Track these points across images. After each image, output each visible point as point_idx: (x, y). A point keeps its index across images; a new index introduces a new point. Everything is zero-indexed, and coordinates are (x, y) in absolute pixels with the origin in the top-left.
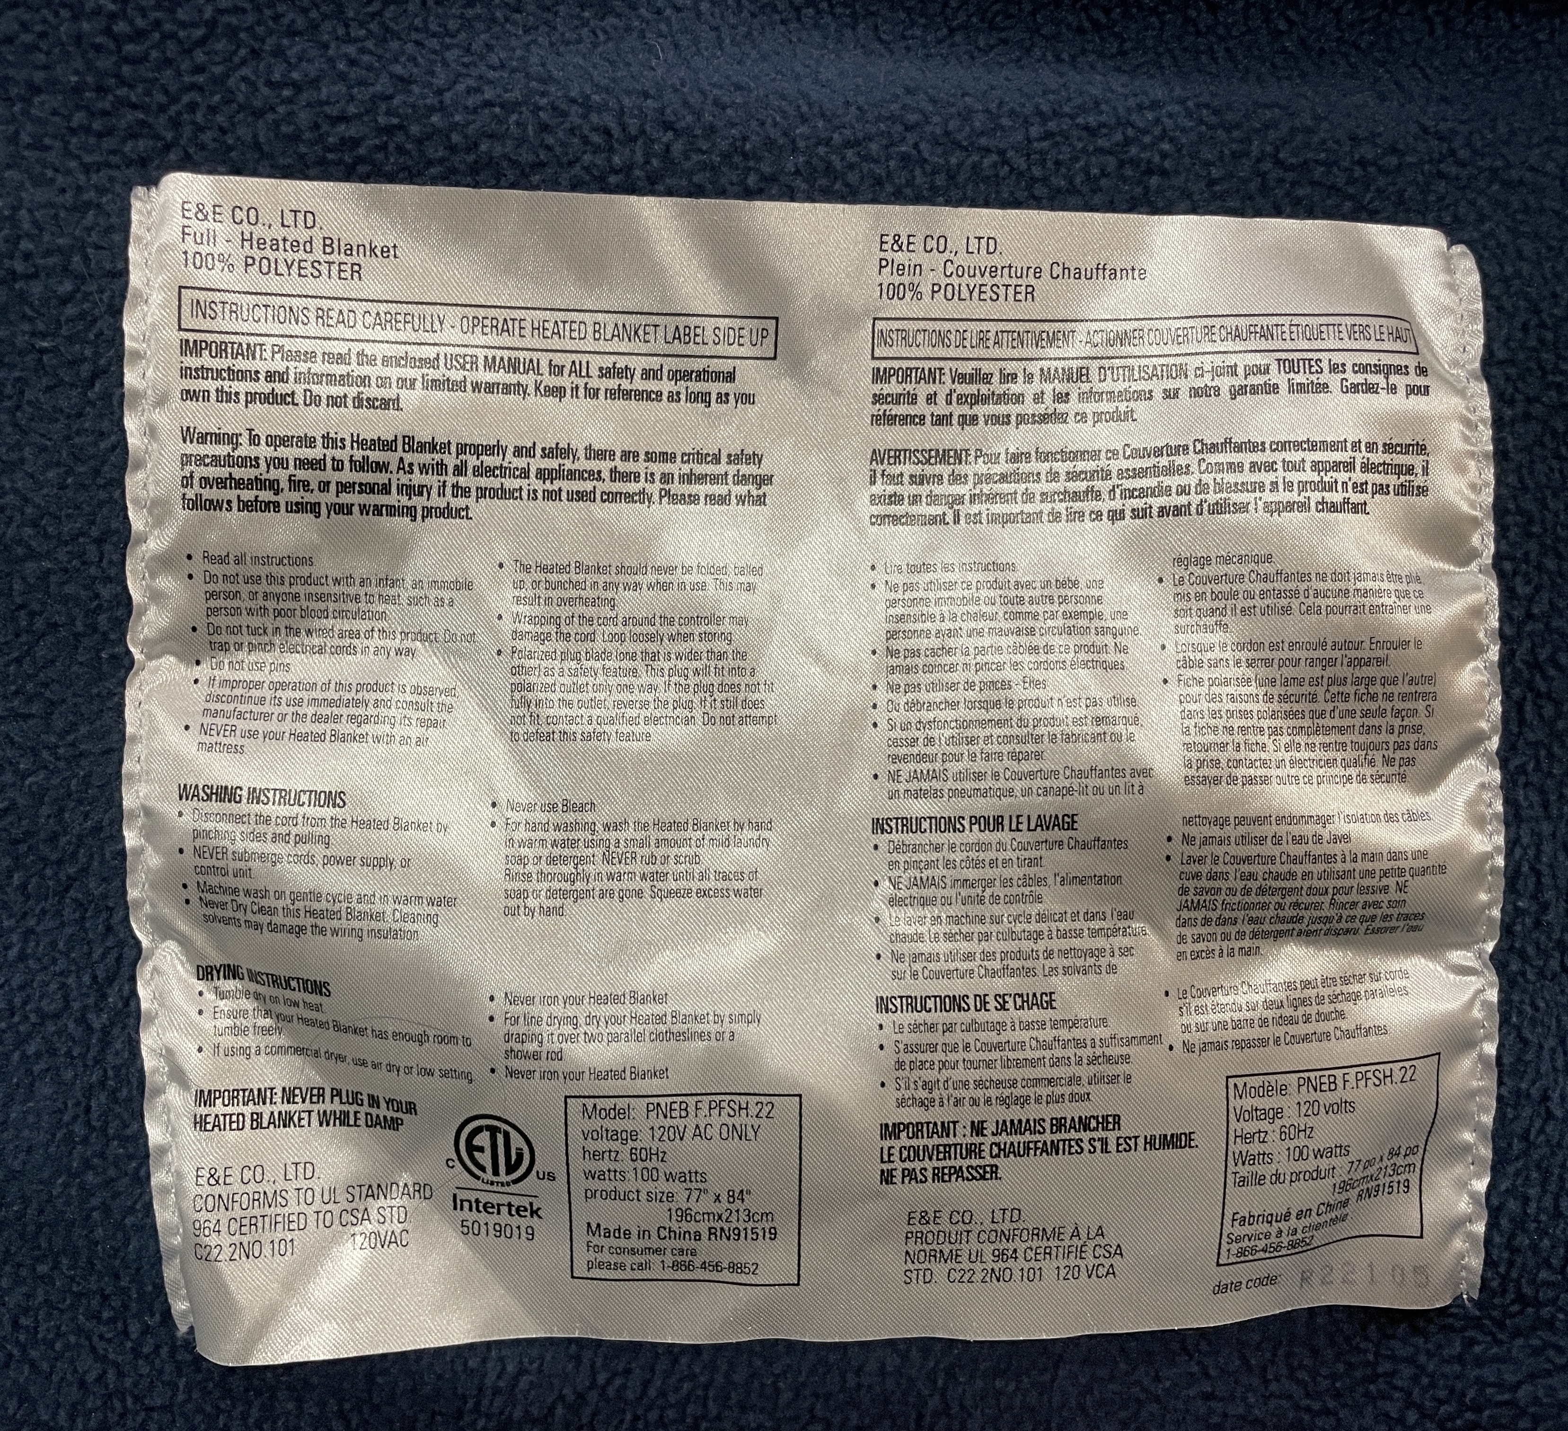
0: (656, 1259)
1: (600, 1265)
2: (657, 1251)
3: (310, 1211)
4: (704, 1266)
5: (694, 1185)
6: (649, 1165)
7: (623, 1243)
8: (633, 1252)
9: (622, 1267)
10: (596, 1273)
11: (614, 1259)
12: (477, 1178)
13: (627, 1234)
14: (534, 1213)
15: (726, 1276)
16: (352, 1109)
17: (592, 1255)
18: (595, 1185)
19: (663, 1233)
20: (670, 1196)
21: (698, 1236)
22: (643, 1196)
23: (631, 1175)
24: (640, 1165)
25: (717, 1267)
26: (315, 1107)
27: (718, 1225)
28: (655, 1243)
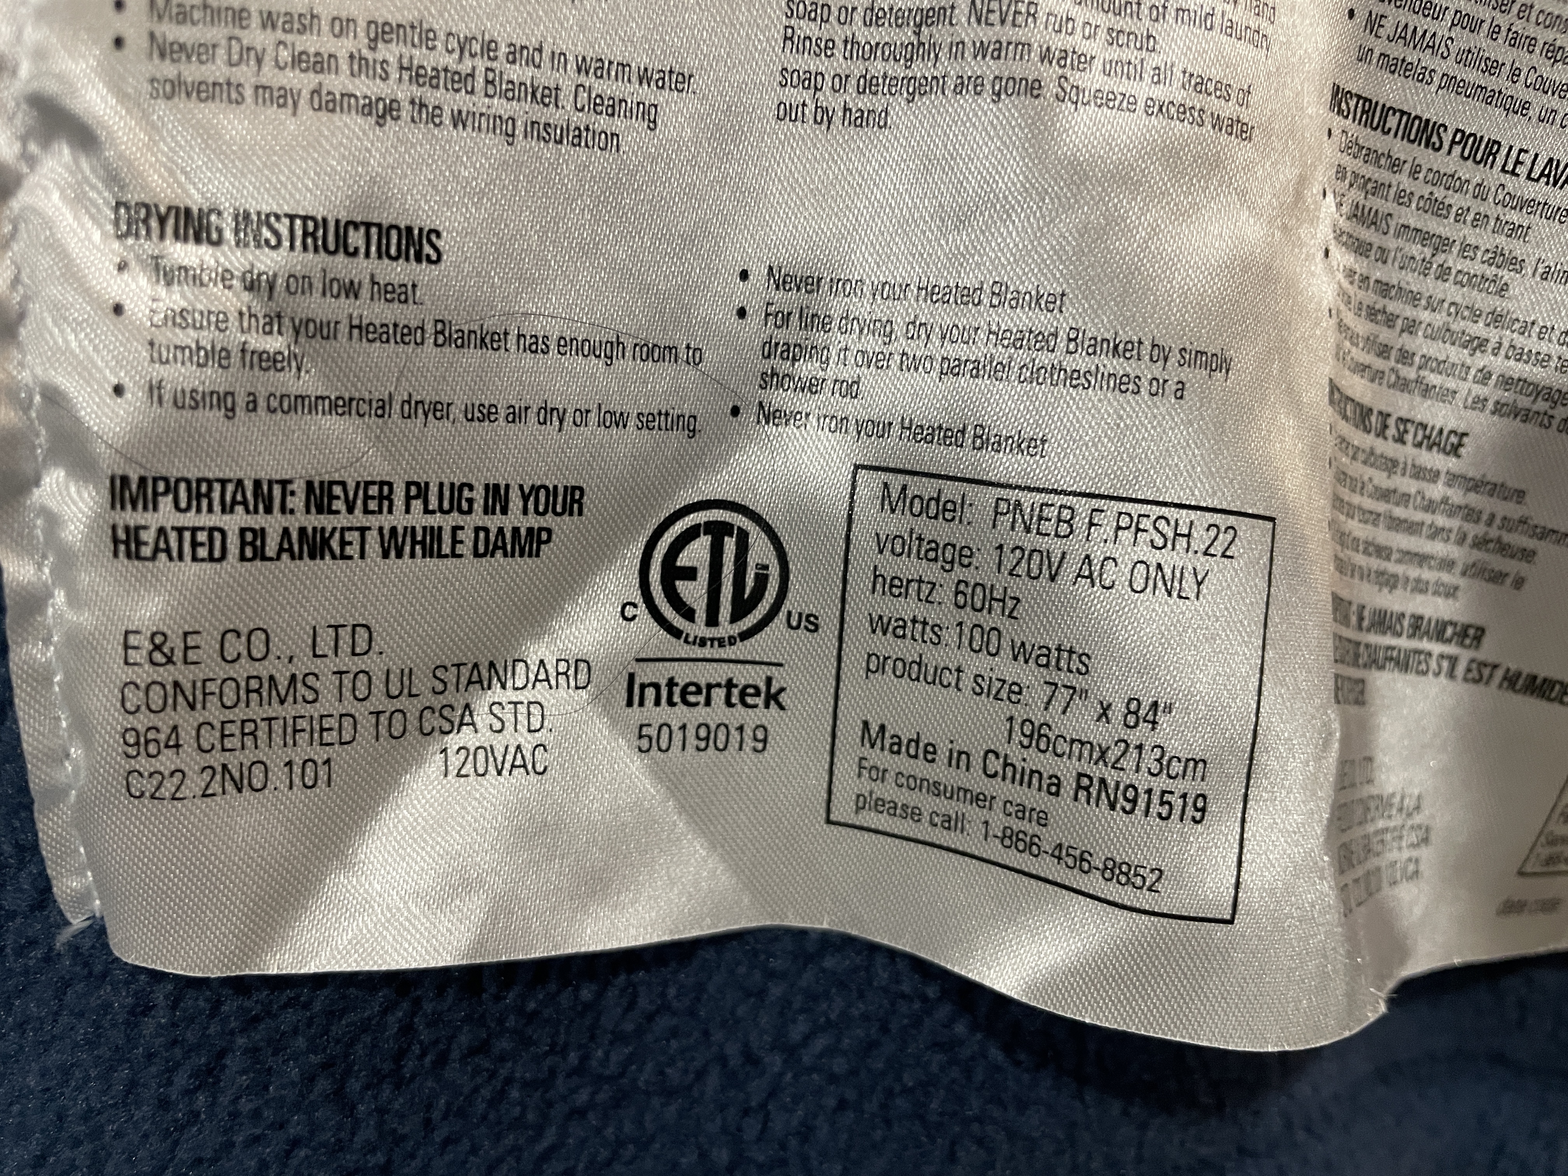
0: (973, 812)
1: (879, 805)
2: (978, 799)
3: (361, 711)
4: (1058, 853)
5: (1062, 678)
6: (988, 620)
7: (920, 768)
8: (936, 789)
9: (912, 814)
10: (869, 818)
11: (903, 797)
12: (676, 633)
13: (930, 753)
14: (773, 698)
15: (1095, 883)
16: (446, 522)
17: (865, 785)
18: (886, 645)
19: (995, 765)
20: (1016, 690)
21: (1055, 787)
22: (967, 682)
23: (950, 636)
24: (969, 617)
25: (1082, 863)
26: (373, 521)
27: (1097, 771)
28: (975, 781)
